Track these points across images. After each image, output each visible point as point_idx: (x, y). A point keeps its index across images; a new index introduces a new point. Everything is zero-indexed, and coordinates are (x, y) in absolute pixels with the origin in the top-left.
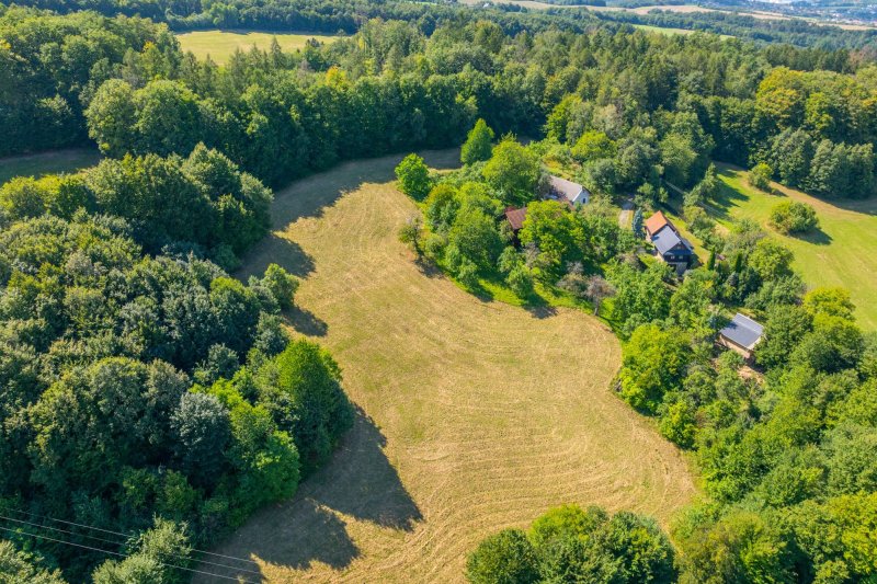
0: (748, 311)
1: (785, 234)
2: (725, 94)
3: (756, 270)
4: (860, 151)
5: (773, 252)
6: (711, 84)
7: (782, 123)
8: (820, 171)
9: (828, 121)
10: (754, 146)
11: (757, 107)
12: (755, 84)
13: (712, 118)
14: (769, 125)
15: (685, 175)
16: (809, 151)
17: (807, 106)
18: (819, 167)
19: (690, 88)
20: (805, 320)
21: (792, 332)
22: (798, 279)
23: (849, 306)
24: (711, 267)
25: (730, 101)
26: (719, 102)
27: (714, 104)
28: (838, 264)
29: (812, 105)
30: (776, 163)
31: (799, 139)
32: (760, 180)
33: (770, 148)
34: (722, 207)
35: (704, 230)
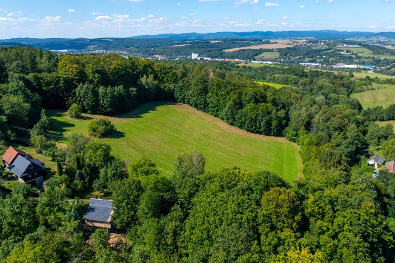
0: (97, 193)
1: (100, 137)
2: (40, 71)
3: (91, 163)
4: (118, 89)
5: (98, 149)
6: (29, 66)
7: (77, 82)
8: (105, 102)
9: (99, 77)
10: (66, 97)
11: (60, 75)
12: (55, 65)
13: (36, 85)
14: (70, 85)
15: (26, 119)
16: (95, 94)
17: (86, 71)
18: (103, 100)
19: (15, 70)
20: (136, 186)
21: (131, 197)
22: (119, 160)
23: (153, 165)
24: (61, 173)
25: (44, 75)
26: (37, 76)
27: (34, 77)
28: (133, 145)
29: (88, 70)
30: (81, 103)
31: (88, 88)
32: (76, 113)
33: (75, 96)
34: (58, 133)
35: (49, 150)
